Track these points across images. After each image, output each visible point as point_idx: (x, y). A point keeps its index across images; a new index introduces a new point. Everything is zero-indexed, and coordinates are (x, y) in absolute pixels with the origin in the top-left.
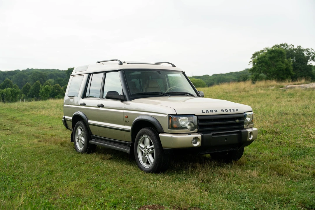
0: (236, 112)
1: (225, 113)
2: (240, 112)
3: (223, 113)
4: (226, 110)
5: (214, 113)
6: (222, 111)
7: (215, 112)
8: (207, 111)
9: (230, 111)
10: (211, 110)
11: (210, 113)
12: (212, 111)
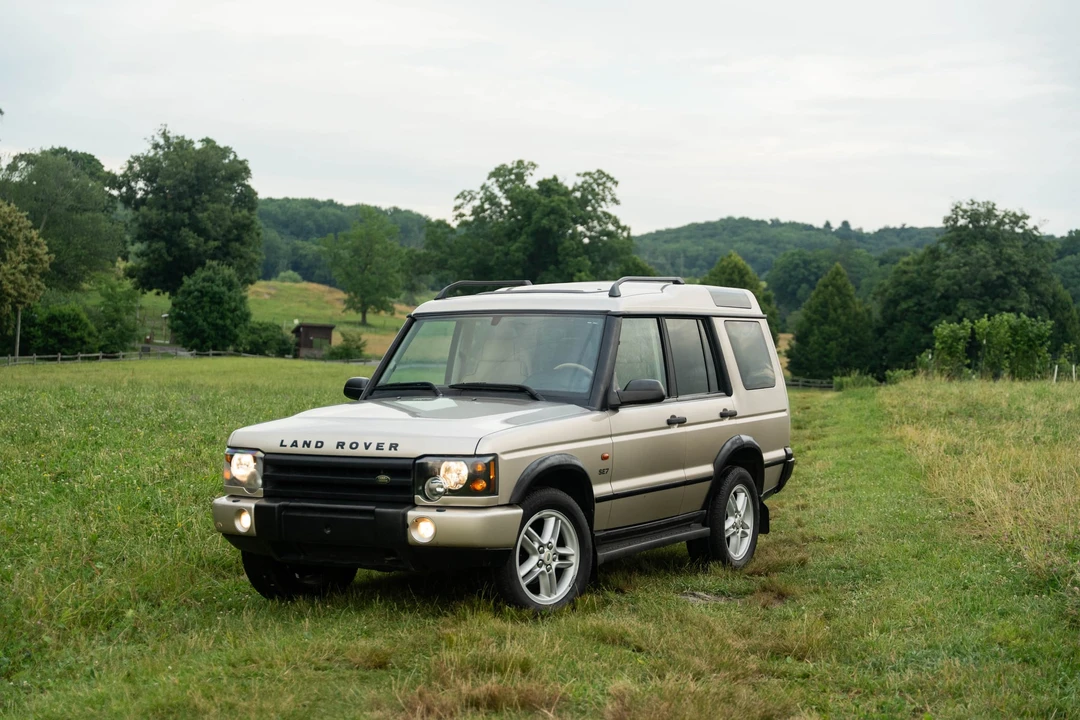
0: (386, 452)
1: (347, 451)
2: (401, 452)
3: (340, 452)
4: (354, 445)
5: (312, 450)
6: (341, 445)
7: (316, 447)
8: (295, 444)
9: (367, 447)
10: (305, 442)
11: (300, 449)
12: (307, 444)
